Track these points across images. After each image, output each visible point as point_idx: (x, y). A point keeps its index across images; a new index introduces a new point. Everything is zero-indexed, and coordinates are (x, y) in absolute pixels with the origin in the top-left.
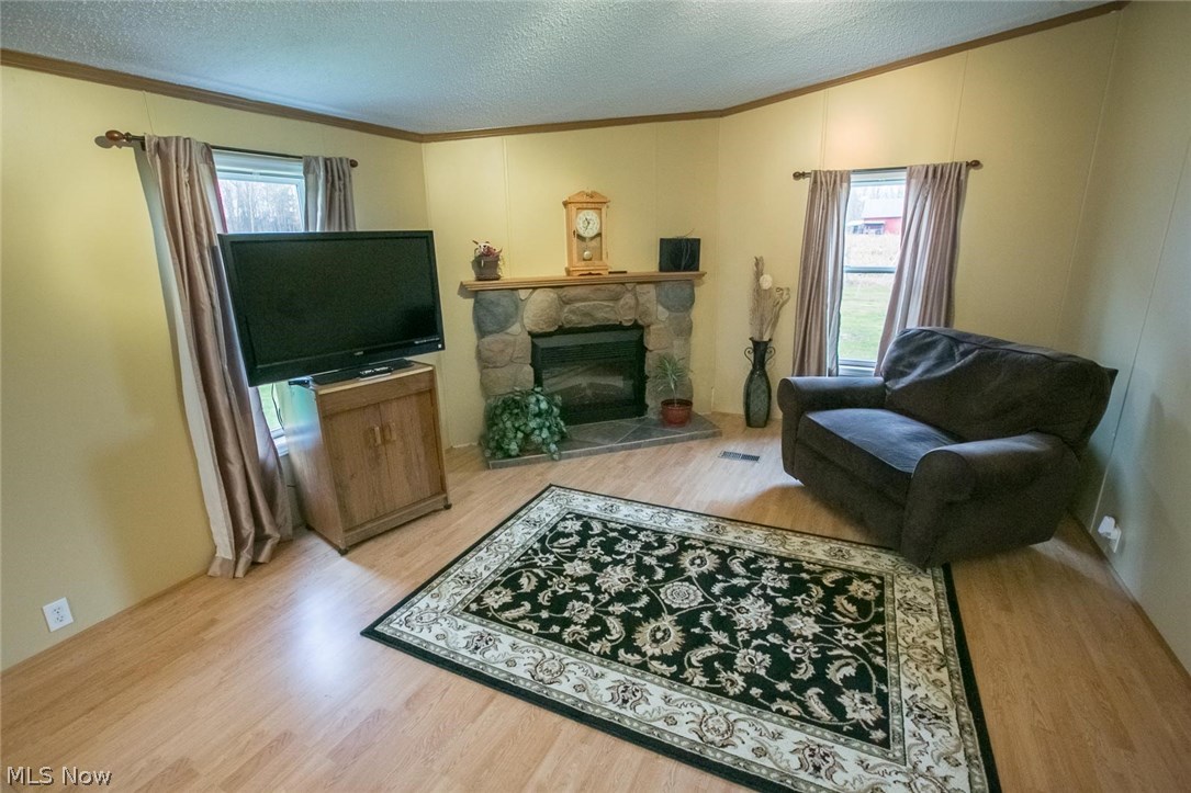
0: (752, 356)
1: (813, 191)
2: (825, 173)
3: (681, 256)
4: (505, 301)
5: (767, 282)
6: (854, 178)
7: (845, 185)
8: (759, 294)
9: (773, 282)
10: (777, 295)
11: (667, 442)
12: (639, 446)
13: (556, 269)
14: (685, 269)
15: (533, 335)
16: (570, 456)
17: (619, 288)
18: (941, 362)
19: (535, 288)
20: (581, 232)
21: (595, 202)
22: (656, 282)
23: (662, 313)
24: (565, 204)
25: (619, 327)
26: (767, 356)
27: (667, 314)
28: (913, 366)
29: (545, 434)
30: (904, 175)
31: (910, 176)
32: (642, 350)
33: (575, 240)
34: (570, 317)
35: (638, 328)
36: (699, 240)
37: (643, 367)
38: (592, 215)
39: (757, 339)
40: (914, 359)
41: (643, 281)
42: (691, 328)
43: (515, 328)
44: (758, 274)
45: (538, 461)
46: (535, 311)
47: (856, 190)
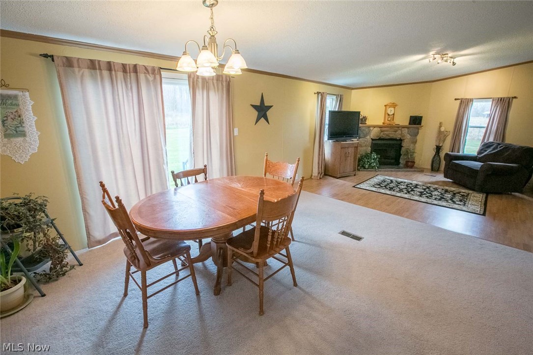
0: (435, 150)
1: (461, 104)
2: (465, 99)
3: (416, 121)
4: (367, 130)
5: (443, 129)
6: (474, 100)
7: (471, 102)
8: (440, 132)
9: (445, 129)
10: (446, 133)
11: (407, 171)
12: (399, 171)
13: (380, 123)
14: (417, 124)
15: (372, 140)
16: (380, 171)
17: (397, 129)
18: (494, 149)
19: (375, 127)
20: (389, 113)
21: (394, 105)
22: (408, 128)
23: (408, 137)
24: (385, 106)
25: (396, 140)
26: (440, 150)
27: (410, 137)
28: (486, 151)
29: (375, 164)
30: (491, 100)
31: (493, 100)
32: (401, 146)
33: (387, 115)
34: (383, 135)
35: (401, 140)
36: (422, 117)
37: (400, 151)
38: (392, 109)
39: (437, 145)
40: (486, 149)
41: (404, 127)
42: (416, 141)
43: (368, 137)
44: (440, 127)
45: (372, 171)
46: (374, 133)
47: (474, 104)
